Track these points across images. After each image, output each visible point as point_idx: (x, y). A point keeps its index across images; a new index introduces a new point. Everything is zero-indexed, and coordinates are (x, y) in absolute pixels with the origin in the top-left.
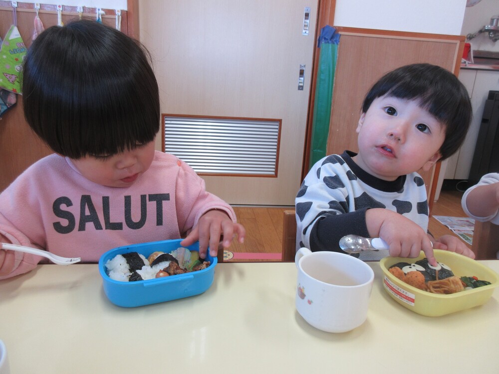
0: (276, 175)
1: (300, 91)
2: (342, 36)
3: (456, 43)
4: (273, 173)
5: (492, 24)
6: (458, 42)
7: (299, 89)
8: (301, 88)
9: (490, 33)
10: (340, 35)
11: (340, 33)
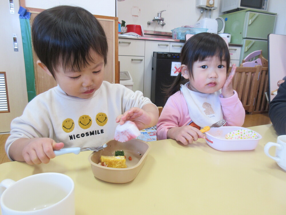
0: (9, 111)
1: (16, 52)
2: (32, 14)
3: (113, 22)
4: (7, 109)
5: (158, 16)
6: (114, 21)
7: (15, 51)
8: (16, 50)
9: (158, 21)
10: (31, 13)
11: (30, 12)
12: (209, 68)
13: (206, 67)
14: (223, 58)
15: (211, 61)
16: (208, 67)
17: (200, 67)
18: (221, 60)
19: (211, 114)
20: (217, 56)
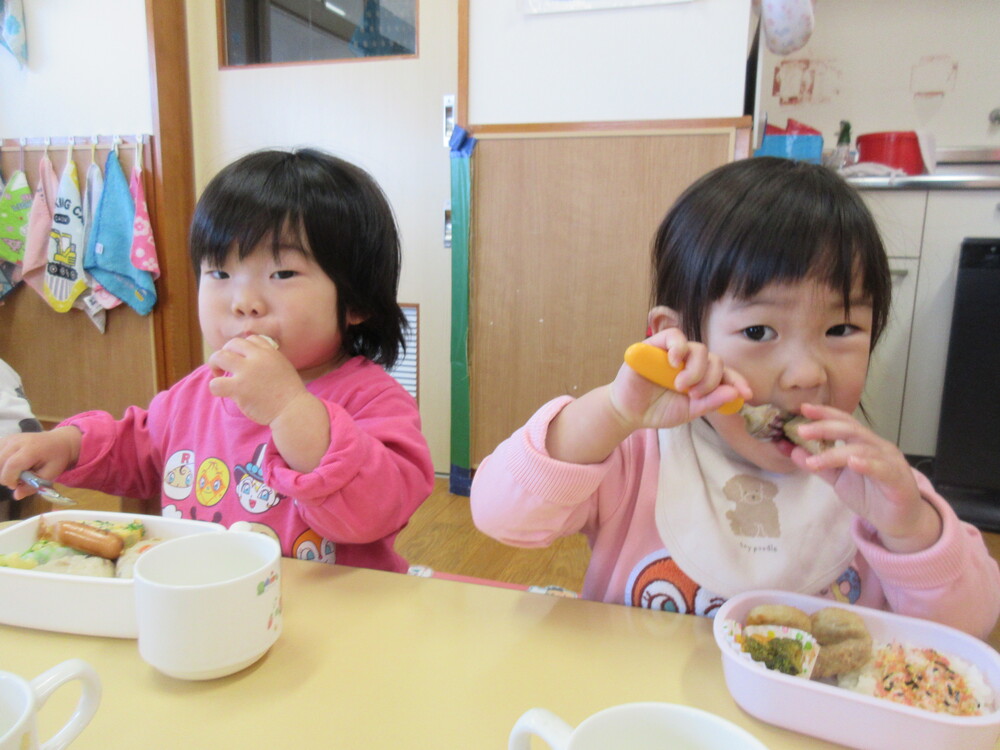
2: (481, 143)
6: (732, 130)
7: (445, 247)
8: (449, 244)
10: (477, 141)
11: (476, 136)
12: (779, 338)
13: (768, 334)
14: (856, 291)
15: (788, 305)
16: (775, 335)
17: (742, 331)
18: (846, 304)
19: (761, 535)
20: (821, 280)
